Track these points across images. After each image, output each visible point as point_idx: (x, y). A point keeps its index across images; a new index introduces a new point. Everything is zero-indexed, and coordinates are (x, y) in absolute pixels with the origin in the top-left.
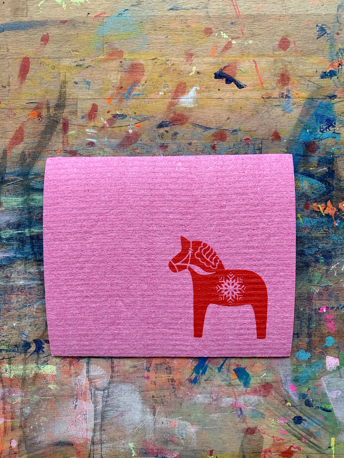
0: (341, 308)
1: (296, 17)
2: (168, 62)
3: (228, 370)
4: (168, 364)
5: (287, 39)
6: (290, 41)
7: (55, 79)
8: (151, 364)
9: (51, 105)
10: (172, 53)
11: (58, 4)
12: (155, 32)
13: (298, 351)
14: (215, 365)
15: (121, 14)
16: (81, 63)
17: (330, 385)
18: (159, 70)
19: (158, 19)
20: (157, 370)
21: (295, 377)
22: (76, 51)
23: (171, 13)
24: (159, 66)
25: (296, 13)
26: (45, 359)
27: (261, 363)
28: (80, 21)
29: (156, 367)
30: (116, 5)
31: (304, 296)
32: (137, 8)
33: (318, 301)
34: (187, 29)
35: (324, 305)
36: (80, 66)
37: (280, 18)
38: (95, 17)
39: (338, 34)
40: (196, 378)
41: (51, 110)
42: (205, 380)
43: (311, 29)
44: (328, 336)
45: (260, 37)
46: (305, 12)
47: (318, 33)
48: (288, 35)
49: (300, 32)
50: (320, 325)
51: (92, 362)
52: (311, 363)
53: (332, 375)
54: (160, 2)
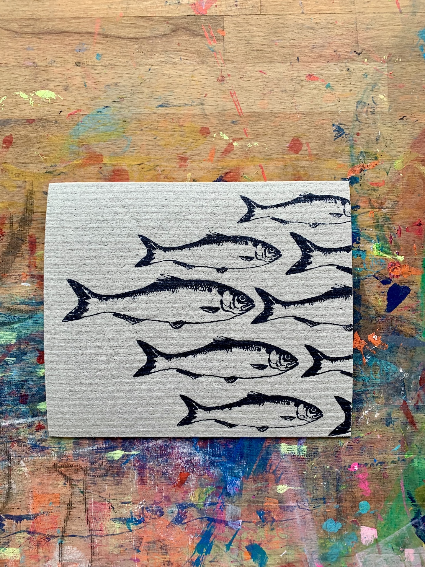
0: (377, 465)
1: (308, 115)
2: (158, 168)
3: (239, 548)
4: (164, 542)
5: (298, 140)
6: (302, 143)
7: (20, 189)
8: (141, 542)
9: (14, 220)
10: (162, 156)
11: (24, 101)
12: (142, 132)
13: (325, 520)
14: (222, 542)
15: (100, 112)
16: (51, 169)
17: (367, 563)
18: (147, 177)
19: (145, 117)
20: (149, 550)
21: (323, 555)
22: (46, 155)
23: (160, 111)
24: (147, 173)
25: (308, 110)
26: (5, 540)
27: (281, 538)
28: (50, 120)
29: (148, 546)
30: (95, 101)
31: (330, 451)
32: (119, 105)
33: (347, 457)
34: (179, 129)
35: (355, 461)
36: (51, 172)
37: (289, 116)
38: (69, 115)
39: (358, 134)
40: (198, 559)
41: (15, 226)
42: (210, 562)
43: (326, 128)
44: (362, 500)
45: (267, 138)
46: (319, 109)
47: (334, 133)
48: (299, 136)
49: (313, 132)
50: (351, 486)
51: (66, 542)
52: (342, 535)
53: (369, 550)
54: (146, 98)
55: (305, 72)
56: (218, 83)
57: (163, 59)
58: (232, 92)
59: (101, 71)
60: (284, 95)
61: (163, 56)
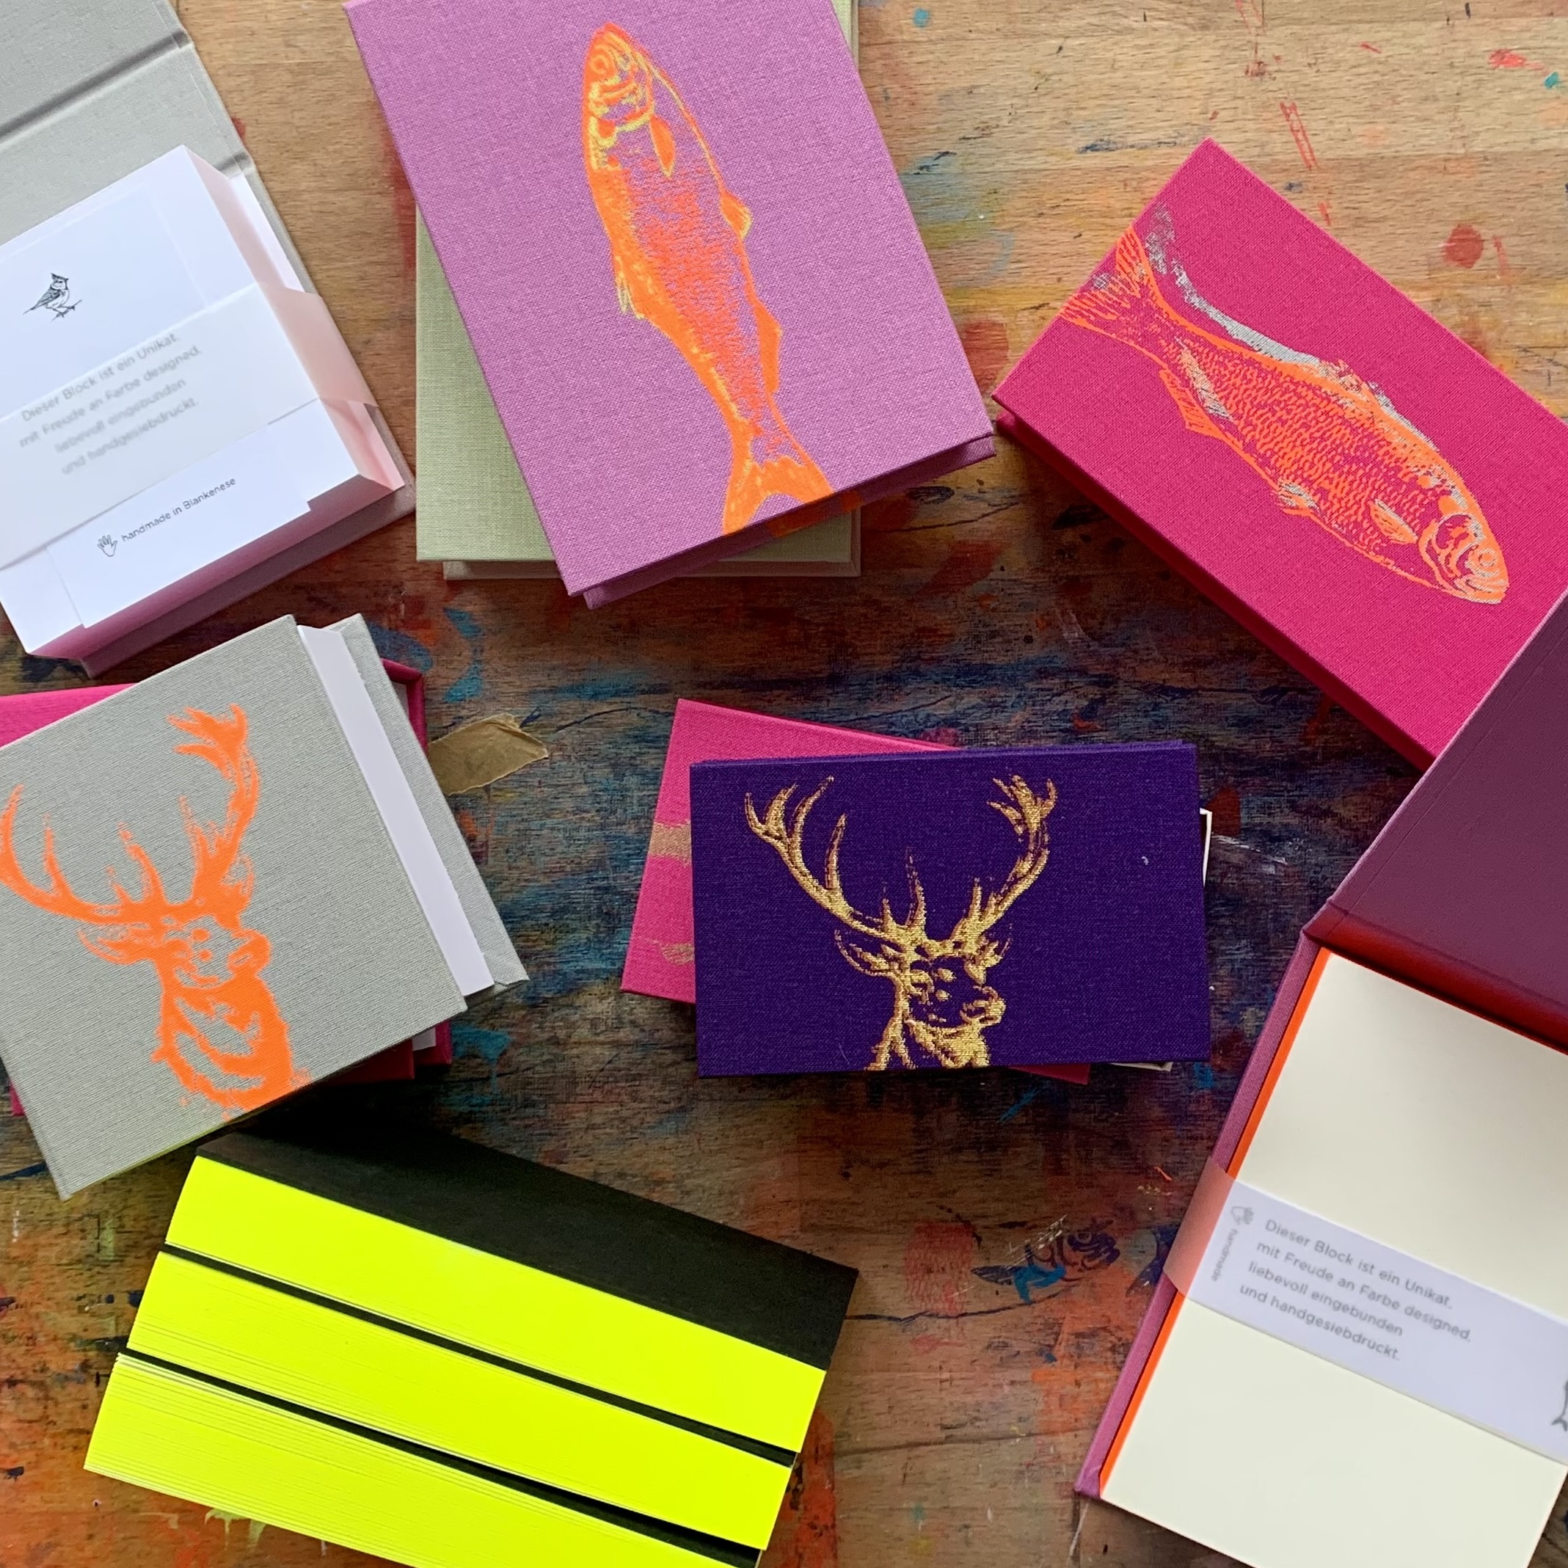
1: (1496, 159)
4: (1119, 1333)
5: (1469, 232)
6: (1483, 238)
8: (1058, 1334)
12: (1041, 220)
15: (927, 167)
19: (1048, 180)
20: (1079, 1356)
23: (1089, 162)
25: (1496, 149)
29: (1078, 1346)
32: (977, 148)
37: (1443, 166)
43: (1550, 196)
45: (1385, 228)
46: (1528, 144)
48: (1475, 220)
49: (1512, 208)
54: (1053, 127)
55: (1488, 44)
56: (1246, 81)
57: (1094, 20)
58: (1287, 105)
59: (930, 57)
60: (1430, 108)
61: (1096, 11)
